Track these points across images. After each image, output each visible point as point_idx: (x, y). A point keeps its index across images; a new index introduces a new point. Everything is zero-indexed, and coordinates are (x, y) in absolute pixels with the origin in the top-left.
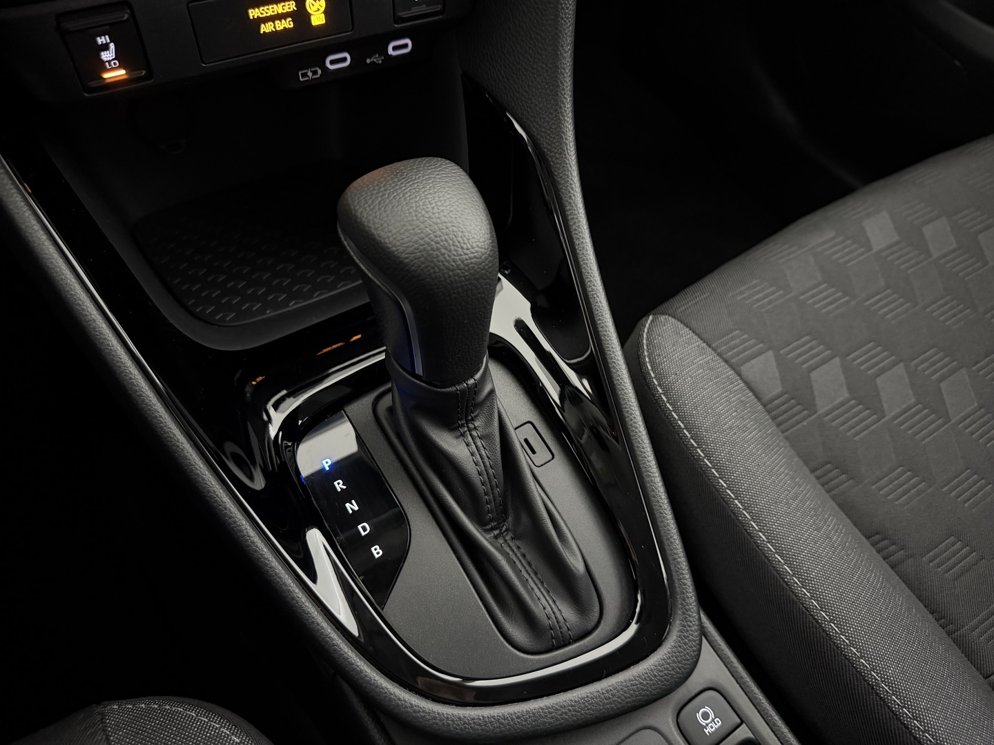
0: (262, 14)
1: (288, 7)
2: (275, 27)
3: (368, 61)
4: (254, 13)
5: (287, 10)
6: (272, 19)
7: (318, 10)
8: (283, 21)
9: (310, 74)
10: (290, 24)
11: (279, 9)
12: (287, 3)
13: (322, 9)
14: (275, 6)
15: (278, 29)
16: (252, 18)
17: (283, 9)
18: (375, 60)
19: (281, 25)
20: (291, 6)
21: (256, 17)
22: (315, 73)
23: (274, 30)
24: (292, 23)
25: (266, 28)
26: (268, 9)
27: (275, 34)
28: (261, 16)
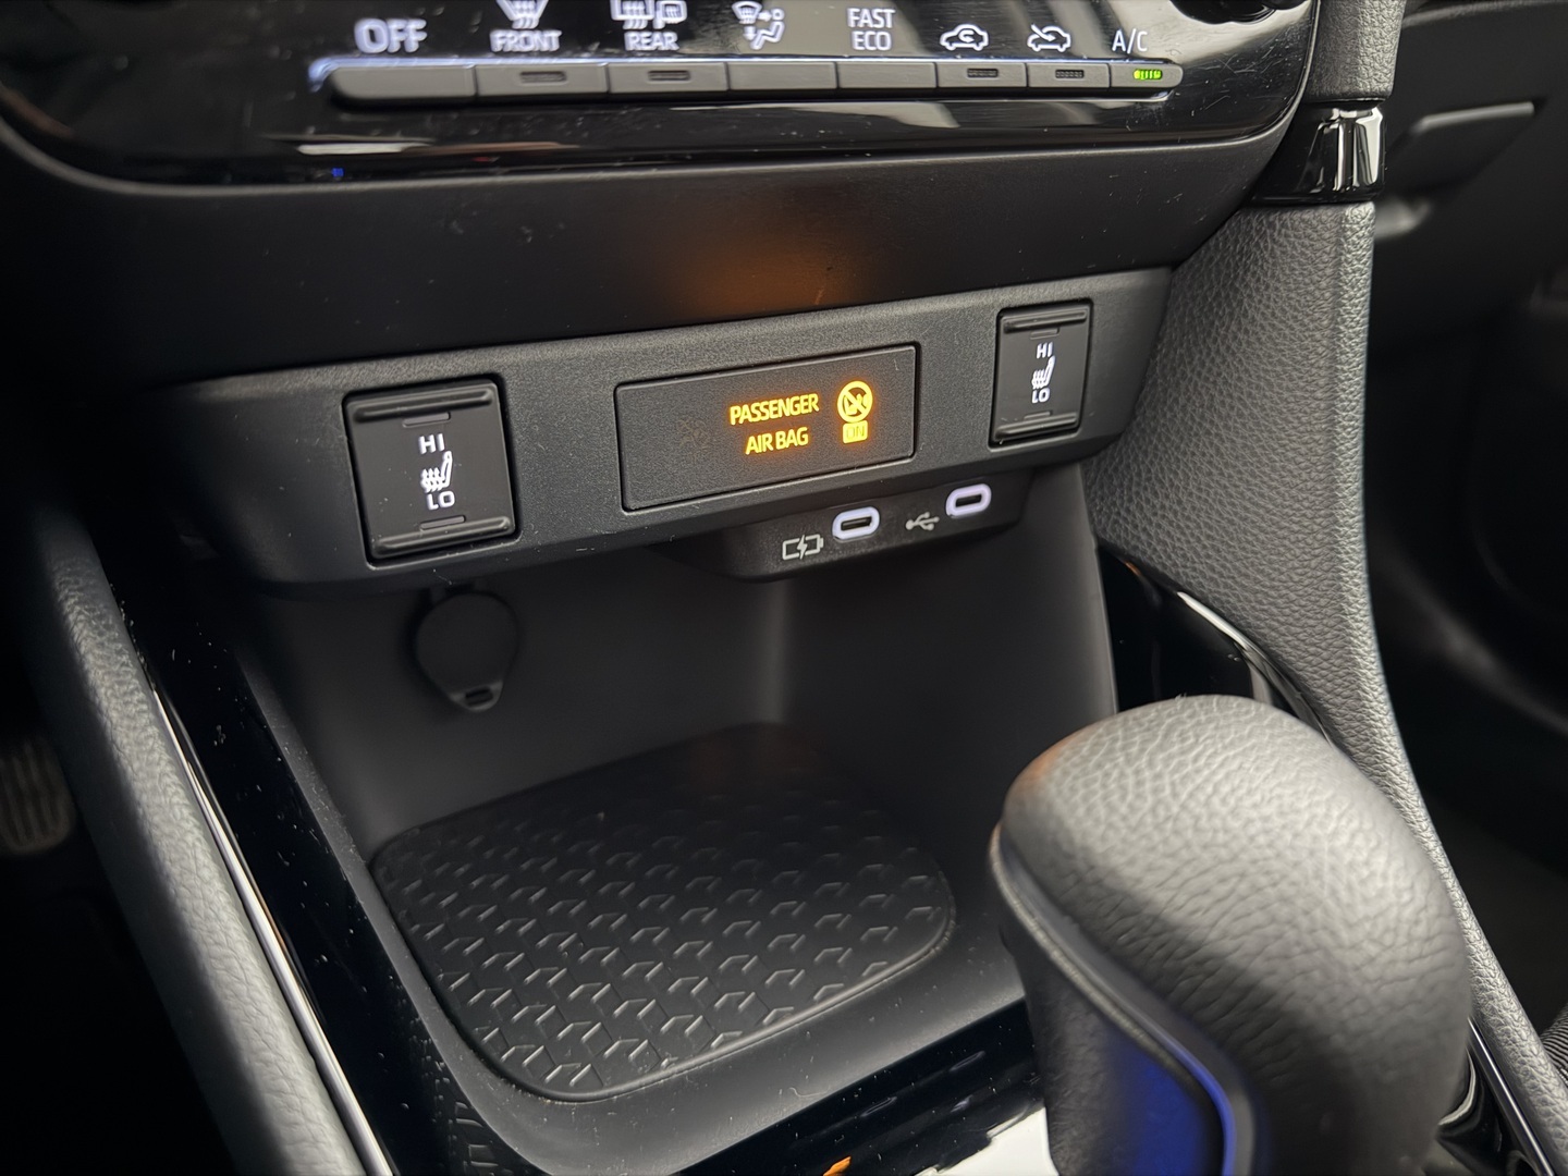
0: (754, 416)
1: (803, 404)
2: (774, 443)
3: (910, 525)
4: (739, 414)
5: (801, 410)
6: (771, 426)
7: (859, 413)
8: (791, 432)
9: (802, 547)
10: (803, 439)
11: (786, 407)
12: (803, 397)
13: (865, 413)
14: (781, 402)
15: (779, 447)
16: (733, 422)
17: (795, 409)
18: (922, 524)
19: (788, 439)
20: (809, 403)
21: (741, 421)
22: (812, 544)
23: (771, 448)
24: (806, 436)
25: (758, 445)
26: (767, 407)
27: (772, 455)
28: (751, 420)
